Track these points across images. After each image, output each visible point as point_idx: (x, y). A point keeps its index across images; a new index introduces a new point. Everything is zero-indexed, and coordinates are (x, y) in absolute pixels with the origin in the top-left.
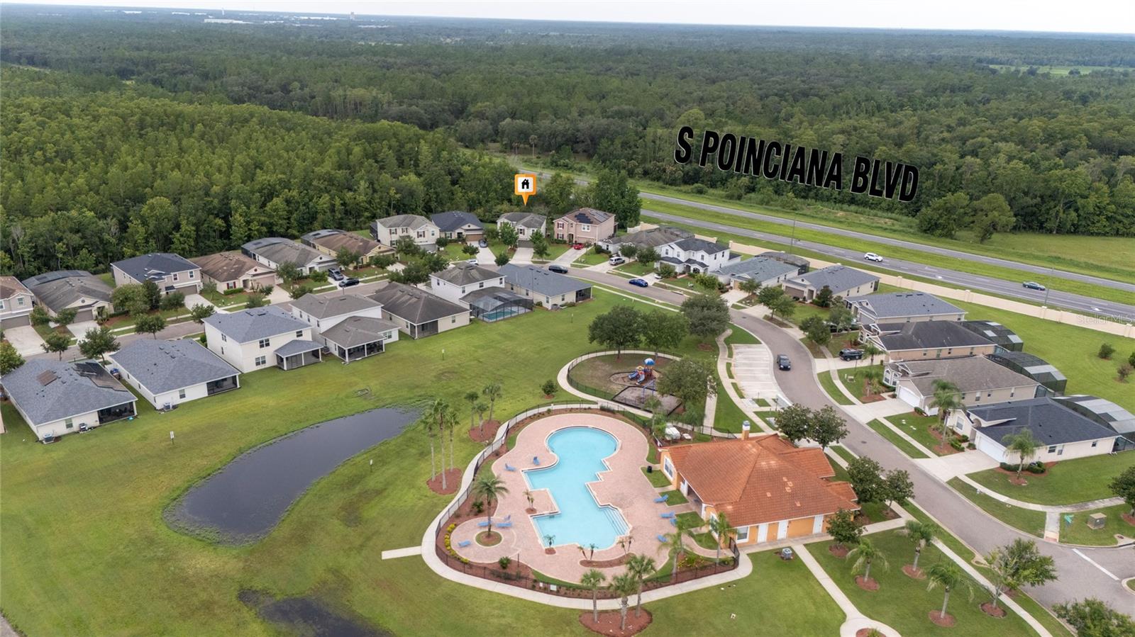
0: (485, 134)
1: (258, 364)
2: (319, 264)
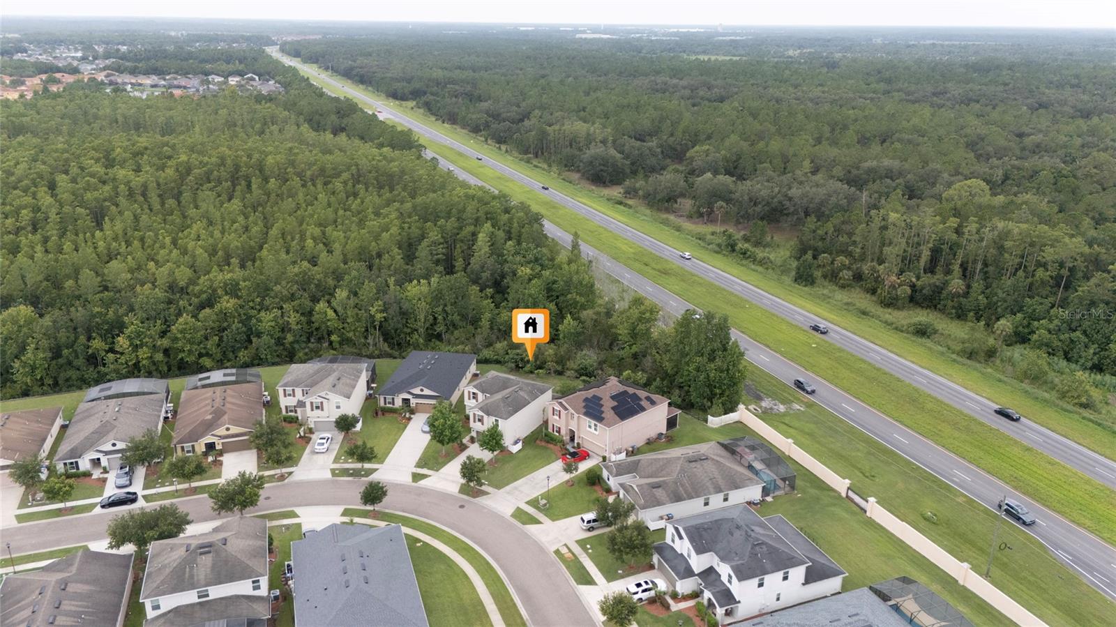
0: (675, 191)
2: (106, 453)
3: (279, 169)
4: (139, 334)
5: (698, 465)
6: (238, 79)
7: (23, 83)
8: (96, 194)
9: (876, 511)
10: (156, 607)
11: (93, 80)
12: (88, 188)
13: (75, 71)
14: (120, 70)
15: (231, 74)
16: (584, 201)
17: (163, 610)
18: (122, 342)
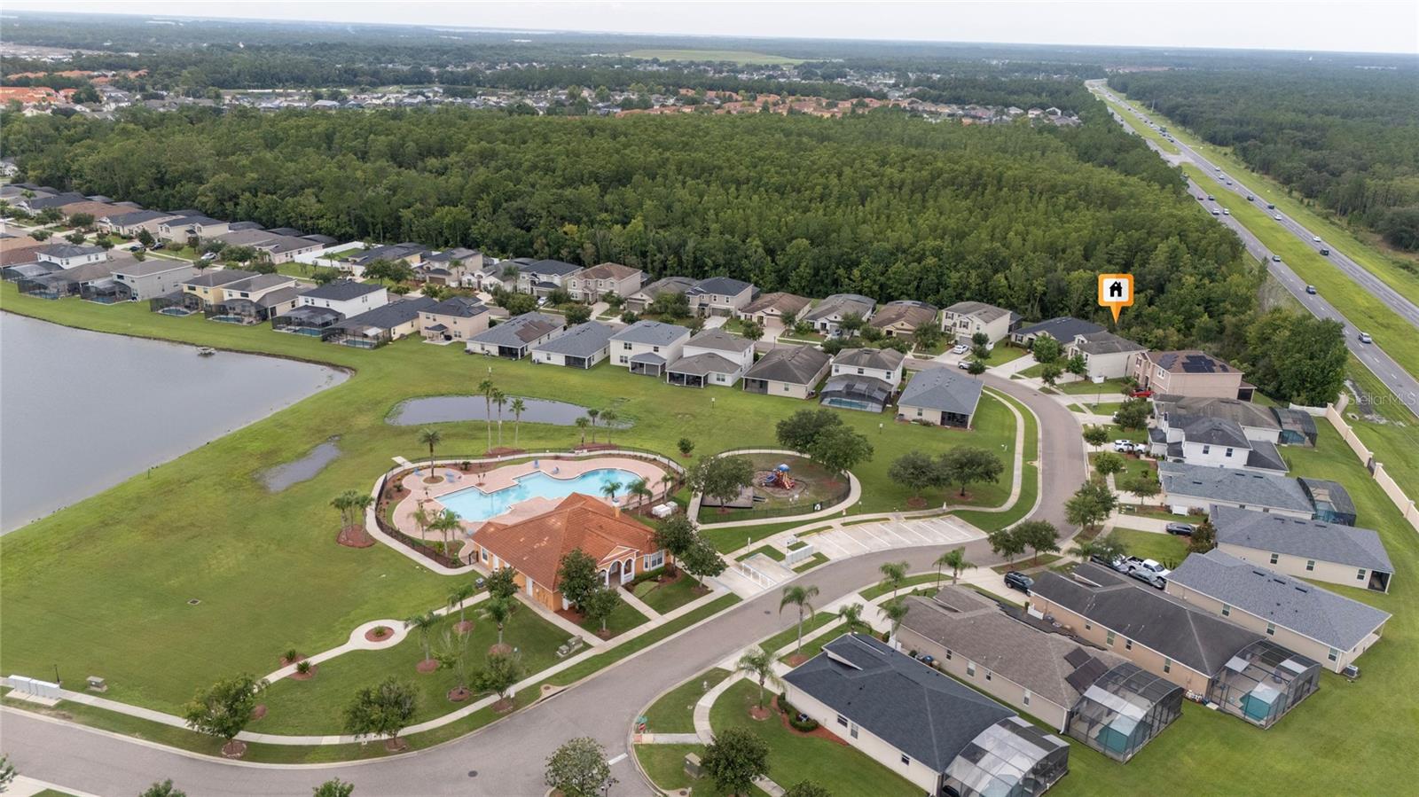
1: (622, 361)
2: (831, 321)
3: (1015, 181)
4: (867, 270)
5: (1228, 405)
6: (1037, 112)
7: (836, 106)
8: (866, 182)
9: (1382, 477)
10: (837, 371)
11: (896, 106)
12: (864, 177)
13: (883, 97)
14: (923, 98)
15: (1033, 107)
16: (1362, 261)
17: (840, 373)
18: (856, 272)
